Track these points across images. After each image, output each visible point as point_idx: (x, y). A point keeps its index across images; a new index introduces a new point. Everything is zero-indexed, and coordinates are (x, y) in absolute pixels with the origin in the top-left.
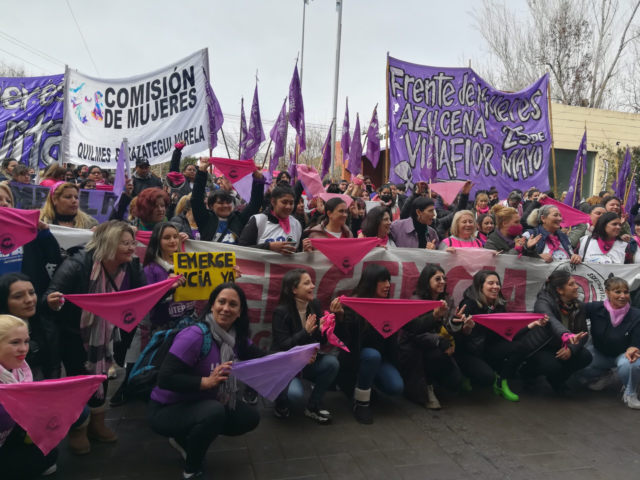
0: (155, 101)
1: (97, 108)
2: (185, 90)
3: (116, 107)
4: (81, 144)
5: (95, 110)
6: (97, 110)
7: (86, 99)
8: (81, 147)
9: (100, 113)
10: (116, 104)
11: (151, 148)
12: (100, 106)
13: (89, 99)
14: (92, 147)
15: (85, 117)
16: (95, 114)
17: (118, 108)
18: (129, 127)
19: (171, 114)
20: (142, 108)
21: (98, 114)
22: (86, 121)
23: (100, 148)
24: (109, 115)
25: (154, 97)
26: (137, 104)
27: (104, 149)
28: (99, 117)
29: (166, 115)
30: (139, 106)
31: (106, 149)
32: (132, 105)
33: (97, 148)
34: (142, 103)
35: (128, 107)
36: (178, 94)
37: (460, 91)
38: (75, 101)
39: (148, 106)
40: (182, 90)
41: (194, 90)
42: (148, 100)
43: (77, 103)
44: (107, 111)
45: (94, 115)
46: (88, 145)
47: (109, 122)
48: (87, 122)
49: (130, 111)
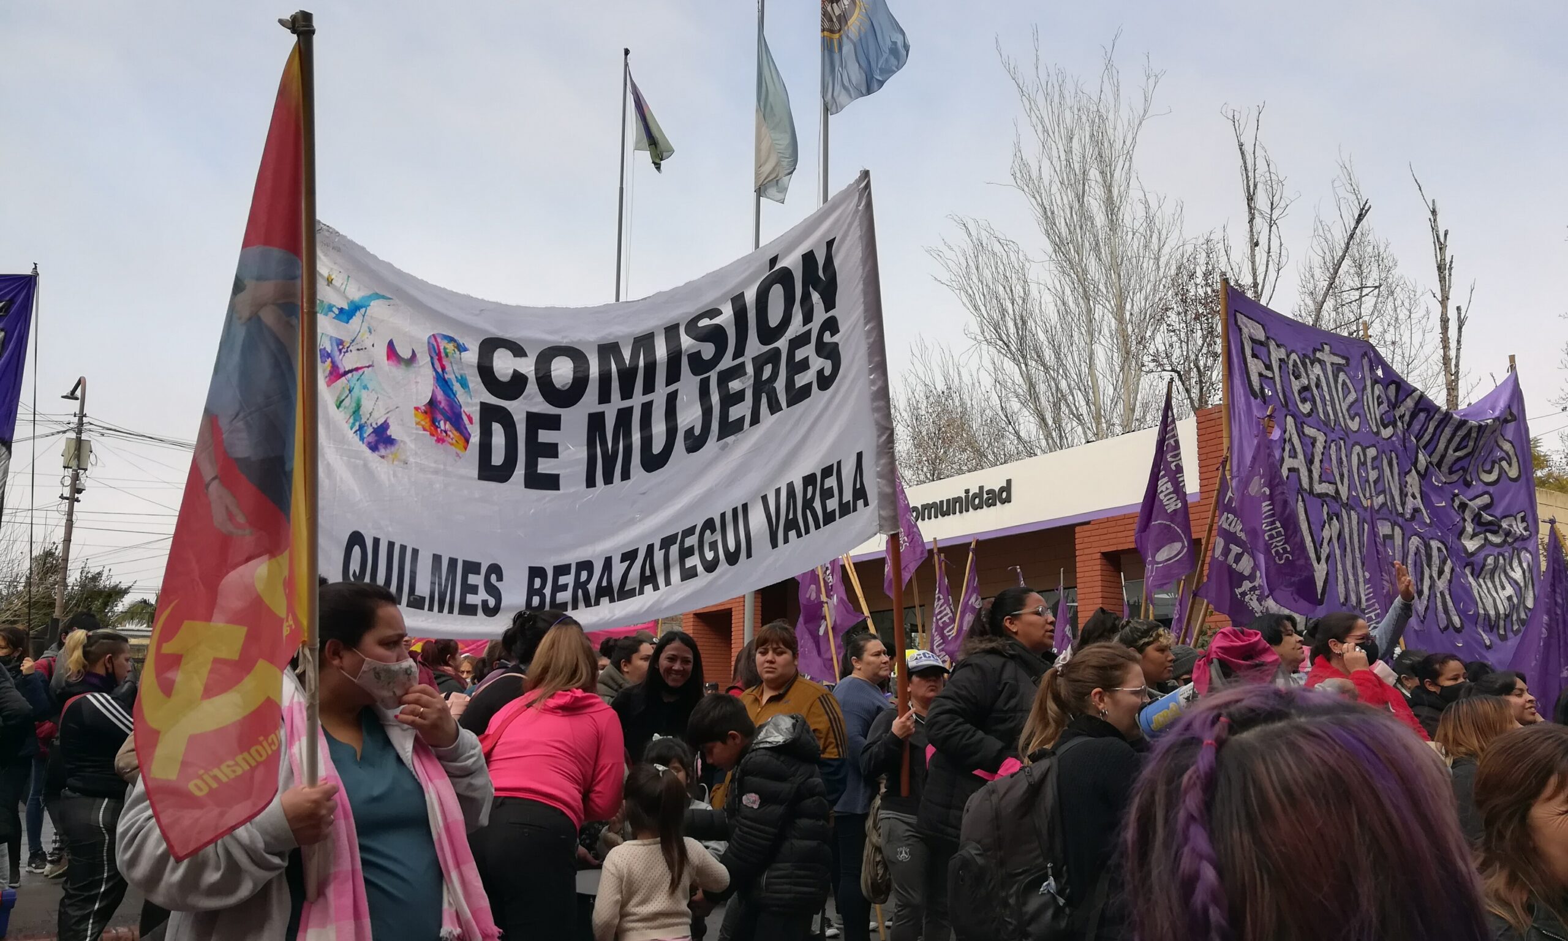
0: (699, 378)
1: (440, 396)
2: (807, 328)
3: (532, 401)
4: (356, 539)
5: (432, 403)
6: (443, 404)
7: (392, 352)
8: (357, 550)
9: (456, 418)
10: (532, 387)
11: (674, 550)
12: (457, 387)
13: (405, 353)
14: (415, 552)
15: (385, 426)
16: (434, 422)
17: (542, 407)
18: (591, 482)
19: (755, 420)
20: (647, 408)
21: (447, 419)
22: (390, 441)
23: (453, 562)
24: (497, 429)
25: (699, 365)
26: (627, 394)
27: (472, 567)
28: (453, 434)
29: (737, 427)
30: (638, 400)
31: (483, 570)
32: (604, 397)
33: (437, 559)
34: (649, 388)
35: (590, 401)
36: (782, 344)
37: (1365, 397)
38: (338, 358)
39: (672, 398)
40: (796, 327)
41: (831, 325)
42: (673, 376)
43: (347, 362)
44: (489, 414)
45: (426, 422)
46: (391, 545)
47: (498, 458)
48: (393, 449)
49: (596, 422)
